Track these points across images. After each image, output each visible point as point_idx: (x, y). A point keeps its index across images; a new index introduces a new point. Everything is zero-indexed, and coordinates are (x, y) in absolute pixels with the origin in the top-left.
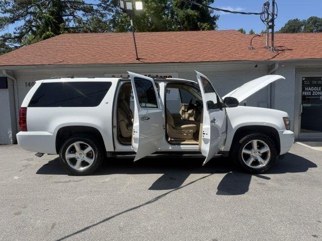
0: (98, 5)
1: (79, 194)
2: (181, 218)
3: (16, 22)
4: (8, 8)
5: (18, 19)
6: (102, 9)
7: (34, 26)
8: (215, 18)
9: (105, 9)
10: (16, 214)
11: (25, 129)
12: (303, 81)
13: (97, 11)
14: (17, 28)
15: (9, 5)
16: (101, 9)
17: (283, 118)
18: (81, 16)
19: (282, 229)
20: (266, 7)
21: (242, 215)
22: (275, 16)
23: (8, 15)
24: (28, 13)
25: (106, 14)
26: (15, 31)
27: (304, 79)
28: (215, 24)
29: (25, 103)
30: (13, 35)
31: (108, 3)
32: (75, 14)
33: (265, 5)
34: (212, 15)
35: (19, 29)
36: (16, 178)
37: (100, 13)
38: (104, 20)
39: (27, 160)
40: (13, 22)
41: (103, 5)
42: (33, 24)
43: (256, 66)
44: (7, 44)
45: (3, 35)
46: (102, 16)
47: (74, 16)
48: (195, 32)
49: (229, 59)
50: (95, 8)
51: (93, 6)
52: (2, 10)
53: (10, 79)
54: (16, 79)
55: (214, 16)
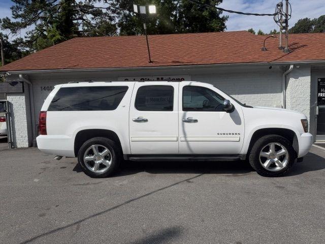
0: (107, 8)
1: (99, 197)
2: (203, 221)
3: (28, 27)
4: (20, 13)
5: (30, 24)
6: (111, 13)
7: (45, 30)
8: (224, 19)
9: (114, 12)
10: (41, 216)
11: (44, 132)
12: (319, 82)
13: (106, 14)
14: (28, 33)
15: (21, 10)
16: (109, 12)
17: (301, 120)
18: (90, 20)
19: (306, 233)
20: (279, 7)
21: (263, 218)
22: (289, 17)
23: (19, 20)
24: (39, 18)
25: (114, 17)
26: (26, 35)
27: (319, 80)
28: (224, 24)
29: (45, 107)
30: (24, 40)
31: (117, 6)
32: (84, 18)
33: (278, 5)
34: (221, 16)
35: (30, 33)
36: (36, 180)
37: (109, 16)
38: (113, 23)
39: (44, 162)
40: (25, 27)
41: (112, 8)
42: (44, 28)
43: (270, 68)
44: (19, 48)
45: (15, 39)
46: (111, 19)
47: (84, 20)
48: (206, 34)
49: (243, 61)
50: (104, 11)
51: (103, 9)
52: (14, 15)
53: (26, 83)
54: (31, 83)
55: (223, 18)
